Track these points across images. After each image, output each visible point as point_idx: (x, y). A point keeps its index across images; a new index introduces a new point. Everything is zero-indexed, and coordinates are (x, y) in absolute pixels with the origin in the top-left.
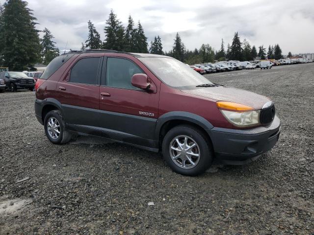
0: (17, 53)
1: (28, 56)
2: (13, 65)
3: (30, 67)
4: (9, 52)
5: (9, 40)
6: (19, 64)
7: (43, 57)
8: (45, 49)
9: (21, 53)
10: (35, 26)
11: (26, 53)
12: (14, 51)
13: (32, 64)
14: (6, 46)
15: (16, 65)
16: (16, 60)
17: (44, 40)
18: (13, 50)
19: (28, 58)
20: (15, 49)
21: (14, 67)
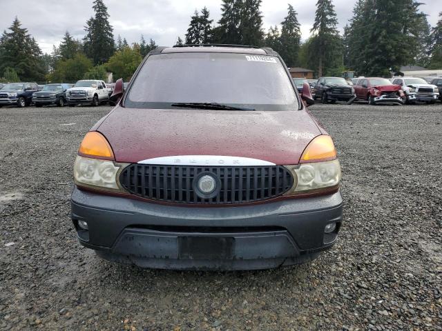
0: (381, 51)
1: (395, 55)
2: (371, 69)
3: (394, 71)
4: (371, 50)
5: (375, 33)
6: (379, 66)
7: (429, 55)
8: (435, 43)
9: (385, 52)
10: (418, 8)
11: (393, 50)
12: (377, 49)
13: (397, 67)
14: (369, 42)
15: (375, 69)
16: (377, 61)
17: (436, 28)
18: (376, 47)
19: (394, 57)
20: (379, 46)
21: (372, 71)
